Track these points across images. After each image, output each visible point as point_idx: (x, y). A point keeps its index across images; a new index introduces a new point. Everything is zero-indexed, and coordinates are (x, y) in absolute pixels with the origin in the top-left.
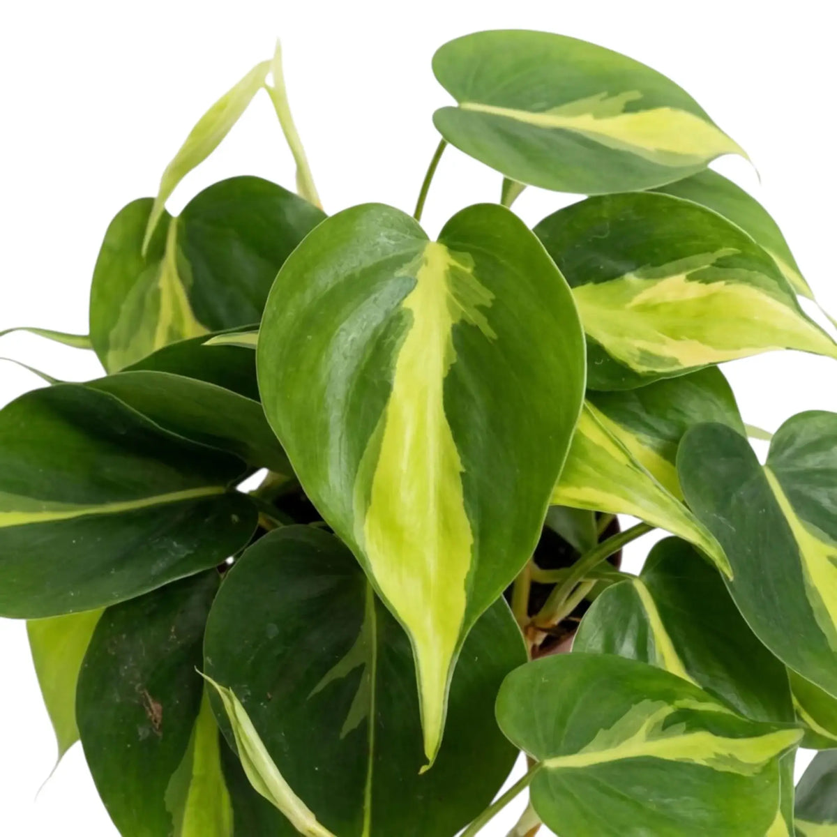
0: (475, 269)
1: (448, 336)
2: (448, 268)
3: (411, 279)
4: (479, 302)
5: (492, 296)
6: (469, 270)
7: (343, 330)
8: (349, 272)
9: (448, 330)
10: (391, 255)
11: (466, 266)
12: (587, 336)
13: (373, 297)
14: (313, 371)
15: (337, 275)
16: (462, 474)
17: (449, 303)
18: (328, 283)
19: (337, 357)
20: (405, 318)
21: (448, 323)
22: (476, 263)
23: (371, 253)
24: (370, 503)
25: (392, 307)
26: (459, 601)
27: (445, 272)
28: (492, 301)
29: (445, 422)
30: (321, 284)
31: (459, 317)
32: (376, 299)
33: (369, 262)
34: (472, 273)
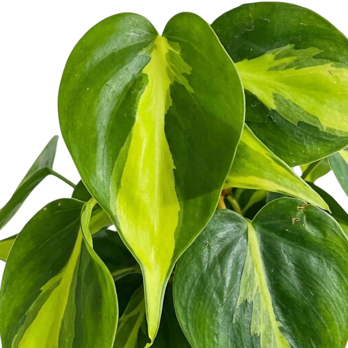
0: (181, 52)
1: (167, 90)
2: (167, 51)
3: (147, 57)
4: (183, 71)
5: (191, 69)
6: (178, 53)
7: (107, 85)
8: (111, 52)
9: (168, 87)
10: (136, 43)
11: (176, 50)
12: (245, 90)
13: (125, 67)
14: (90, 109)
15: (105, 54)
16: (174, 170)
17: (168, 71)
18: (100, 58)
19: (103, 101)
20: (143, 79)
21: (168, 83)
22: (182, 49)
23: (124, 41)
24: (120, 187)
25: (136, 72)
26: (170, 245)
27: (166, 53)
28: (191, 71)
29: (165, 140)
30: (96, 58)
31: (174, 80)
32: (127, 68)
33: (123, 46)
34: (179, 54)
